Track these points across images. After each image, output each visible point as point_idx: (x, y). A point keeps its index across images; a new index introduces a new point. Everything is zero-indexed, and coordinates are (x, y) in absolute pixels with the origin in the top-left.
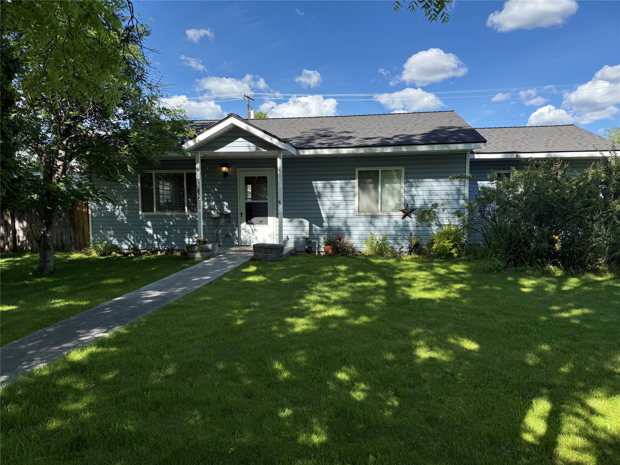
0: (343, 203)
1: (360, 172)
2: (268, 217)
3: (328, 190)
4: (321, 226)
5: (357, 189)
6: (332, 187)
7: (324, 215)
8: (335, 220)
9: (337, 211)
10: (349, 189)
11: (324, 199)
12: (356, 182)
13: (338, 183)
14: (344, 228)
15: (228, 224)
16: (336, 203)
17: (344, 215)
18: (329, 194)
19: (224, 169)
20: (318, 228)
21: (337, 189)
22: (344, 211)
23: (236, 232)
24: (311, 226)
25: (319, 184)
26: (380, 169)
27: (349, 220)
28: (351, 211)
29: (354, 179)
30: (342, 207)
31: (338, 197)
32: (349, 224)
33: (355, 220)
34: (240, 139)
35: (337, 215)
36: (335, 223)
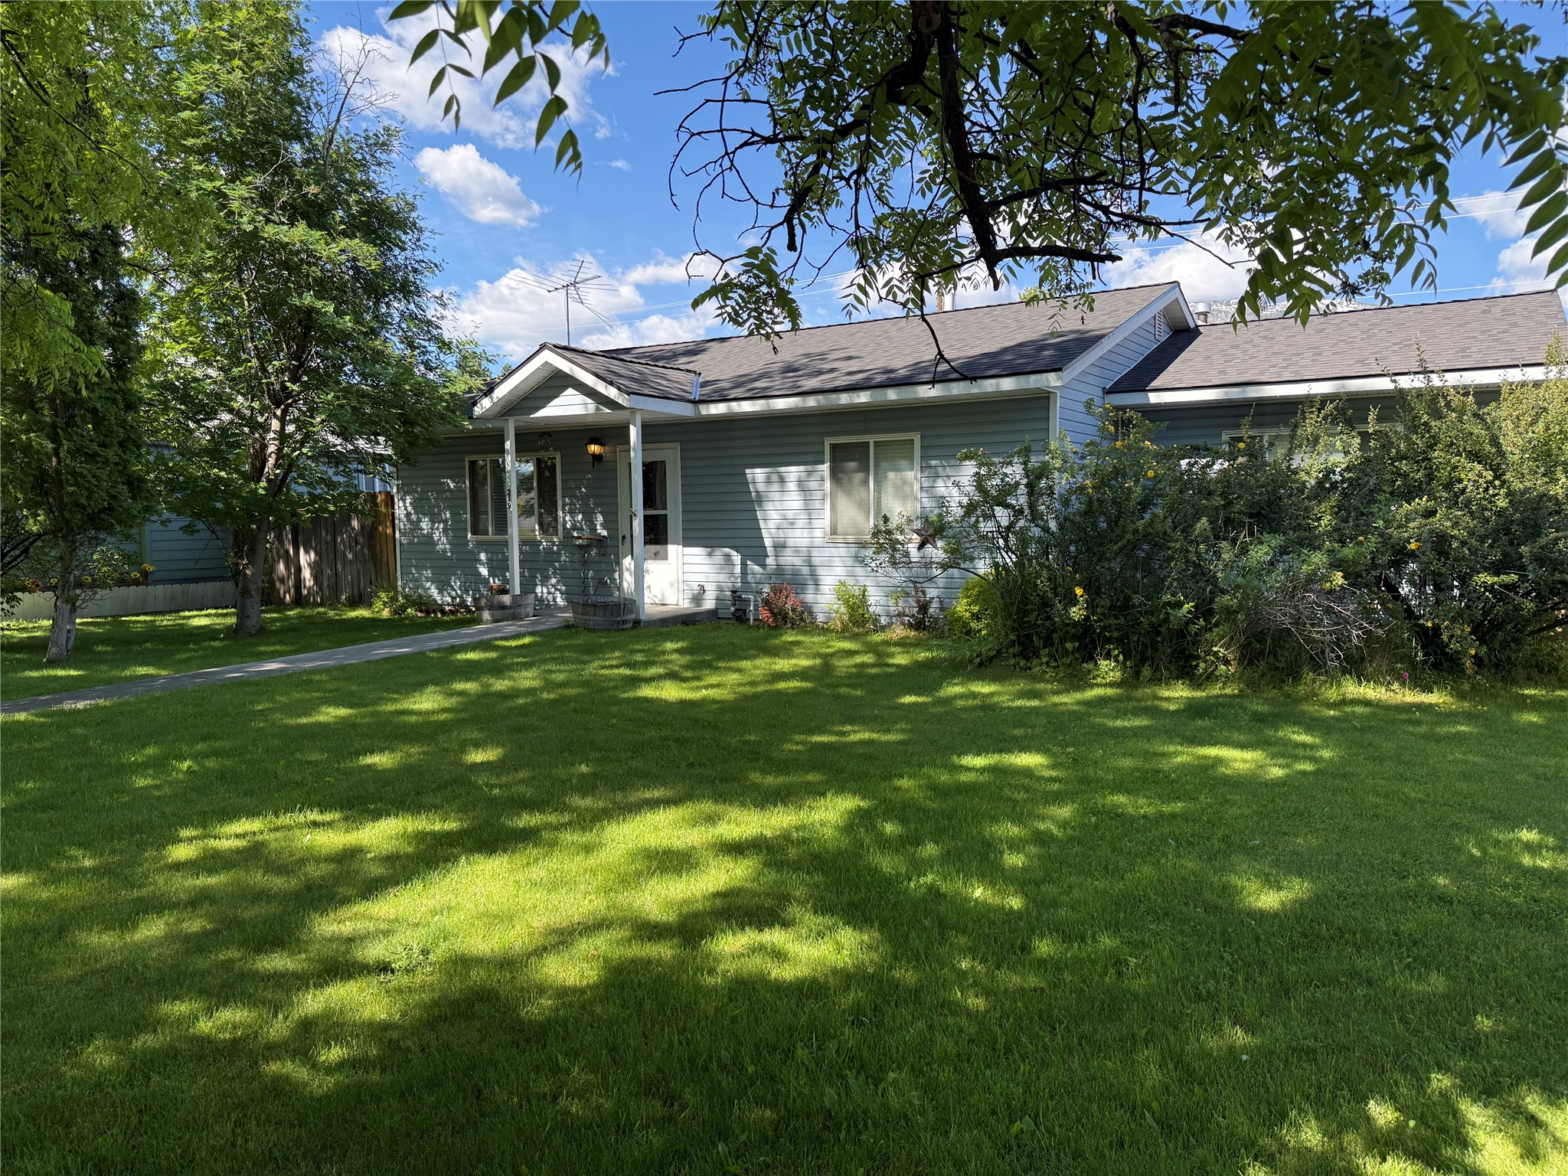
0: (803, 515)
1: (834, 447)
2: (670, 547)
3: (776, 487)
4: (763, 565)
5: (828, 484)
6: (782, 481)
7: (768, 542)
8: (789, 551)
9: (790, 533)
10: (813, 485)
11: (769, 506)
12: (825, 468)
13: (793, 472)
14: (805, 570)
15: (603, 559)
16: (790, 515)
17: (805, 542)
18: (776, 496)
19: (594, 448)
20: (757, 569)
21: (792, 486)
22: (806, 533)
23: (617, 575)
24: (744, 565)
25: (758, 475)
26: (871, 439)
27: (815, 552)
28: (818, 533)
29: (823, 462)
30: (800, 523)
31: (793, 501)
32: (816, 561)
33: (827, 552)
34: (570, 391)
35: (790, 542)
36: (790, 559)
